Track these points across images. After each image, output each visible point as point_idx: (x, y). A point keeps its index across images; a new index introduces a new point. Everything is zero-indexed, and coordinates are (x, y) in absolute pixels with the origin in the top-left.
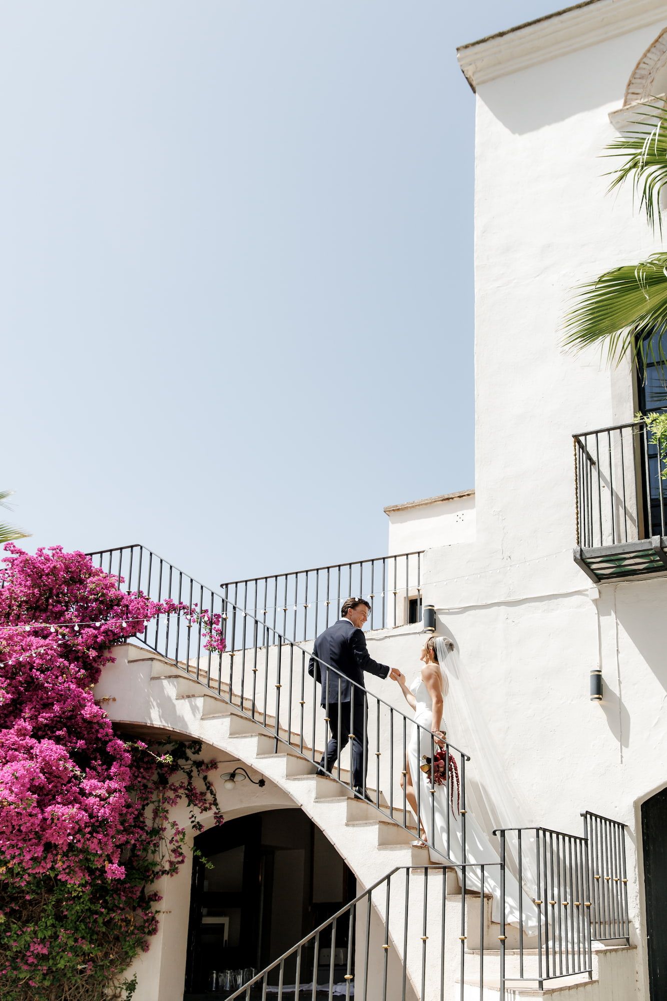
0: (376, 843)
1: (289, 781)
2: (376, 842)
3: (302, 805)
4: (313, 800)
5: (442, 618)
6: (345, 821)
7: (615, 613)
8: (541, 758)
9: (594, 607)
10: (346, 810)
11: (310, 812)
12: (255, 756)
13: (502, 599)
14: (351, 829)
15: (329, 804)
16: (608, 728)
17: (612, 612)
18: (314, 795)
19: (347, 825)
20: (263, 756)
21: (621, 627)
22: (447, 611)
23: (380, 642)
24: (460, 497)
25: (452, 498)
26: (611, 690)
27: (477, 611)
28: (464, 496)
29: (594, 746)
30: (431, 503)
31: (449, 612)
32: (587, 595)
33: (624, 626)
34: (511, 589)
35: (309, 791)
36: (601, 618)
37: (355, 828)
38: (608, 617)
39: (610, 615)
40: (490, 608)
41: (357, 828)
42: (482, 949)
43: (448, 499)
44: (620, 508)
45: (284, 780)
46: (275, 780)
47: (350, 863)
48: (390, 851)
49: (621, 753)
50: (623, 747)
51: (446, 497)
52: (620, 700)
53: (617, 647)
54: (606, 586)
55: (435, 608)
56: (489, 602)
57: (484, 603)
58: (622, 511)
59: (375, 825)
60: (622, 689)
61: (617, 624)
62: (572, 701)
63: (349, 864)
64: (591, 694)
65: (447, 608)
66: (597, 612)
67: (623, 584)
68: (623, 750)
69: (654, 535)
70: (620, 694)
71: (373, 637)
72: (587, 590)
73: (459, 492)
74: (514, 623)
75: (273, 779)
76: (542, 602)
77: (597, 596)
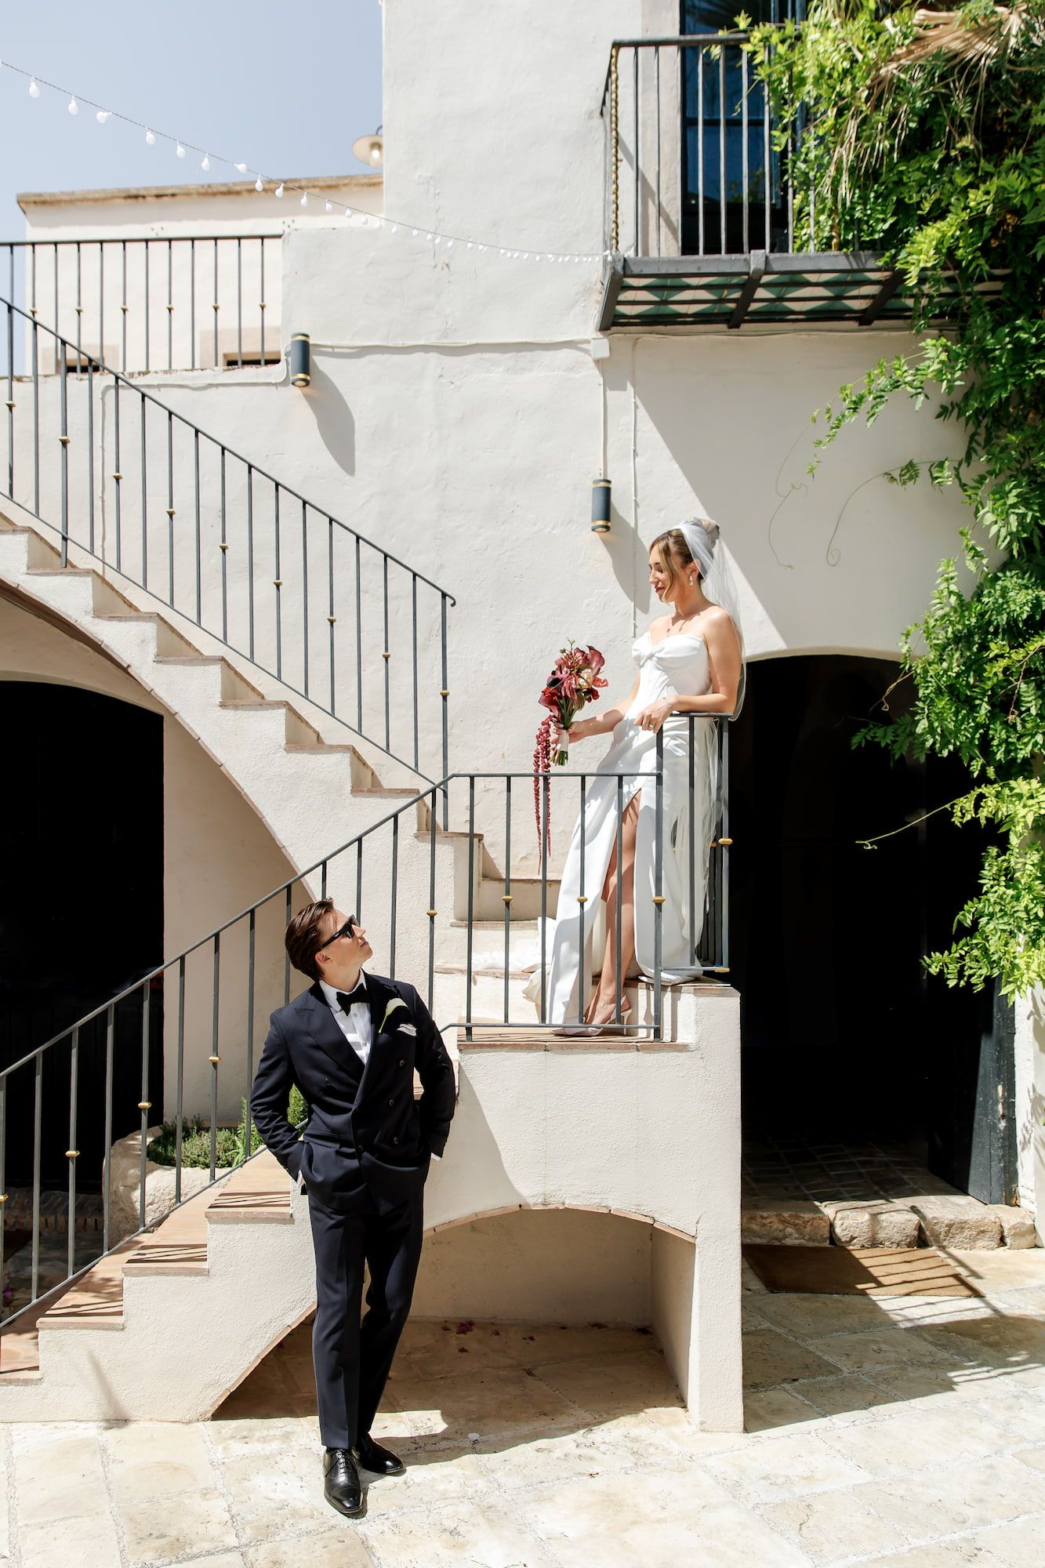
0: (283, 742)
1: (100, 620)
2: (281, 739)
3: (129, 666)
4: (152, 657)
5: (318, 361)
6: (218, 699)
7: (634, 386)
8: (497, 620)
9: (596, 372)
10: (219, 680)
11: (147, 681)
12: (25, 569)
13: (432, 341)
14: (229, 714)
15: (185, 667)
16: (614, 577)
17: (628, 384)
18: (152, 649)
19: (223, 705)
20: (41, 571)
21: (642, 411)
22: (330, 350)
23: (199, 392)
24: (158, 196)
25: (144, 197)
26: (621, 517)
27: (386, 356)
28: (166, 195)
29: (588, 605)
30: (104, 199)
31: (333, 353)
32: (587, 352)
33: (648, 411)
34: (449, 324)
35: (143, 641)
36: (609, 393)
37: (237, 712)
38: (623, 392)
39: (624, 389)
40: (411, 353)
41: (243, 712)
42: (471, 920)
43: (136, 197)
44: (650, 203)
45: (89, 618)
46: (70, 617)
47: (231, 772)
48: (310, 753)
49: (635, 619)
50: (637, 610)
51: (134, 192)
52: (635, 530)
53: (635, 445)
54: (619, 339)
55: (311, 341)
56: (409, 343)
57: (399, 343)
58: (652, 210)
59: (279, 708)
60: (638, 516)
61: (636, 407)
62: (553, 529)
63: (229, 773)
64: (594, 520)
65: (329, 344)
66: (602, 383)
67: (651, 339)
68: (637, 617)
69: (751, 248)
70: (636, 524)
71: (184, 383)
72: (587, 342)
73: (157, 188)
74: (453, 386)
75: (68, 616)
76: (506, 353)
77: (606, 354)
